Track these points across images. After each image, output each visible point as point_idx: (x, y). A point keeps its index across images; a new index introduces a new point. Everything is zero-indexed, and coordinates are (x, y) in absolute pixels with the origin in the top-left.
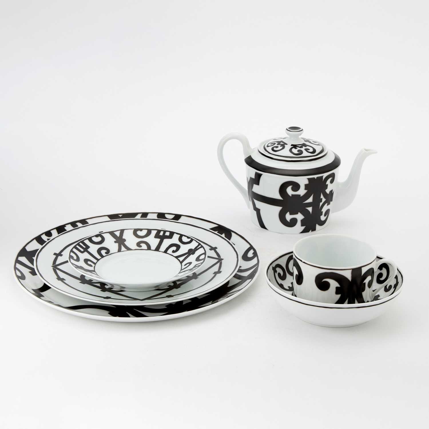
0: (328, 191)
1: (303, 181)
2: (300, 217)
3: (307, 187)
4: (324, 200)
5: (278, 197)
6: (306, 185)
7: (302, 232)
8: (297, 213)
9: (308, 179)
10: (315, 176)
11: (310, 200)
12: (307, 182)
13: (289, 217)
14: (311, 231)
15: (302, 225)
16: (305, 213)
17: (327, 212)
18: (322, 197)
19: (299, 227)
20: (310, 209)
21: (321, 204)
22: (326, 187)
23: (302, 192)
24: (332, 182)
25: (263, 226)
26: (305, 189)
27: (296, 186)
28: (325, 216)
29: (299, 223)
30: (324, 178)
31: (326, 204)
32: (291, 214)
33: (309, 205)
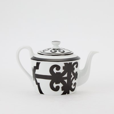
0: (75, 72)
1: (62, 65)
2: (61, 85)
3: (64, 68)
4: (73, 76)
5: (49, 74)
6: (63, 67)
7: (62, 94)
8: (59, 83)
9: (65, 63)
10: (68, 62)
11: (66, 76)
12: (64, 65)
13: (55, 85)
14: (67, 94)
15: (62, 90)
16: (63, 83)
17: (75, 84)
18: (72, 74)
19: (60, 91)
20: (66, 81)
21: (72, 78)
22: (74, 69)
23: (61, 71)
24: (77, 67)
25: (41, 92)
26: (63, 69)
27: (58, 68)
28: (74, 86)
29: (60, 89)
30: (72, 64)
31: (74, 79)
32: (56, 84)
33: (65, 78)
